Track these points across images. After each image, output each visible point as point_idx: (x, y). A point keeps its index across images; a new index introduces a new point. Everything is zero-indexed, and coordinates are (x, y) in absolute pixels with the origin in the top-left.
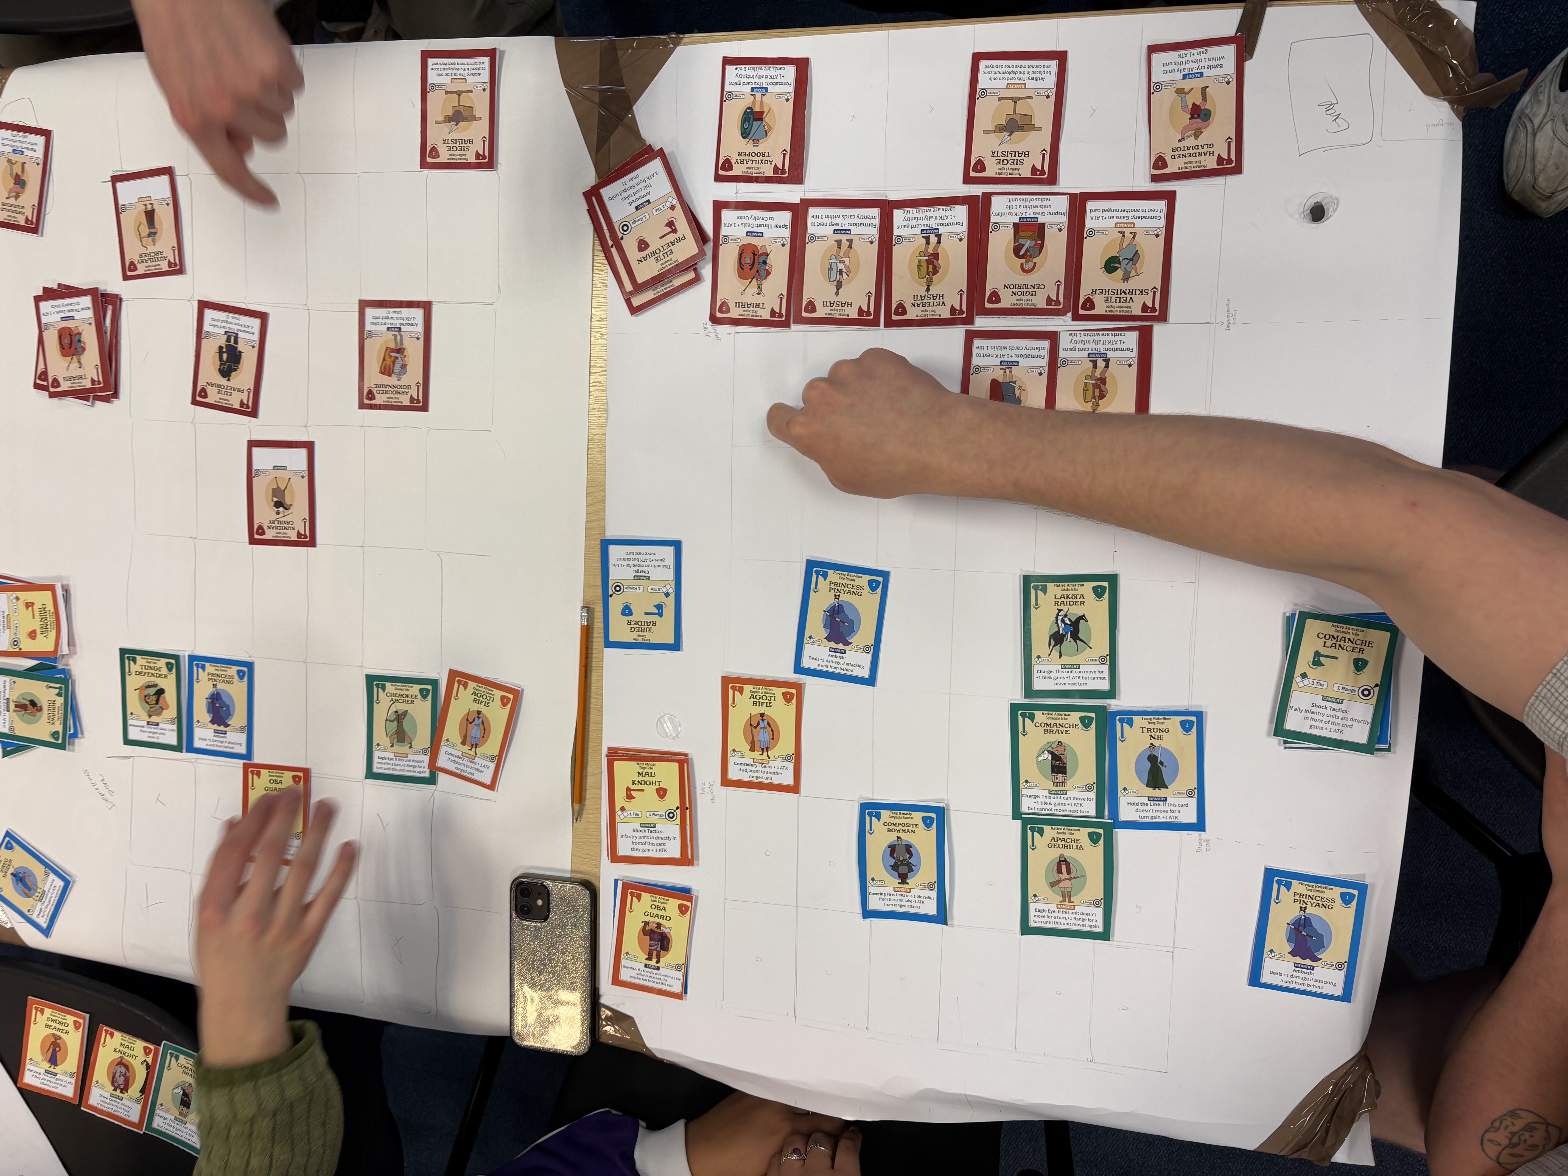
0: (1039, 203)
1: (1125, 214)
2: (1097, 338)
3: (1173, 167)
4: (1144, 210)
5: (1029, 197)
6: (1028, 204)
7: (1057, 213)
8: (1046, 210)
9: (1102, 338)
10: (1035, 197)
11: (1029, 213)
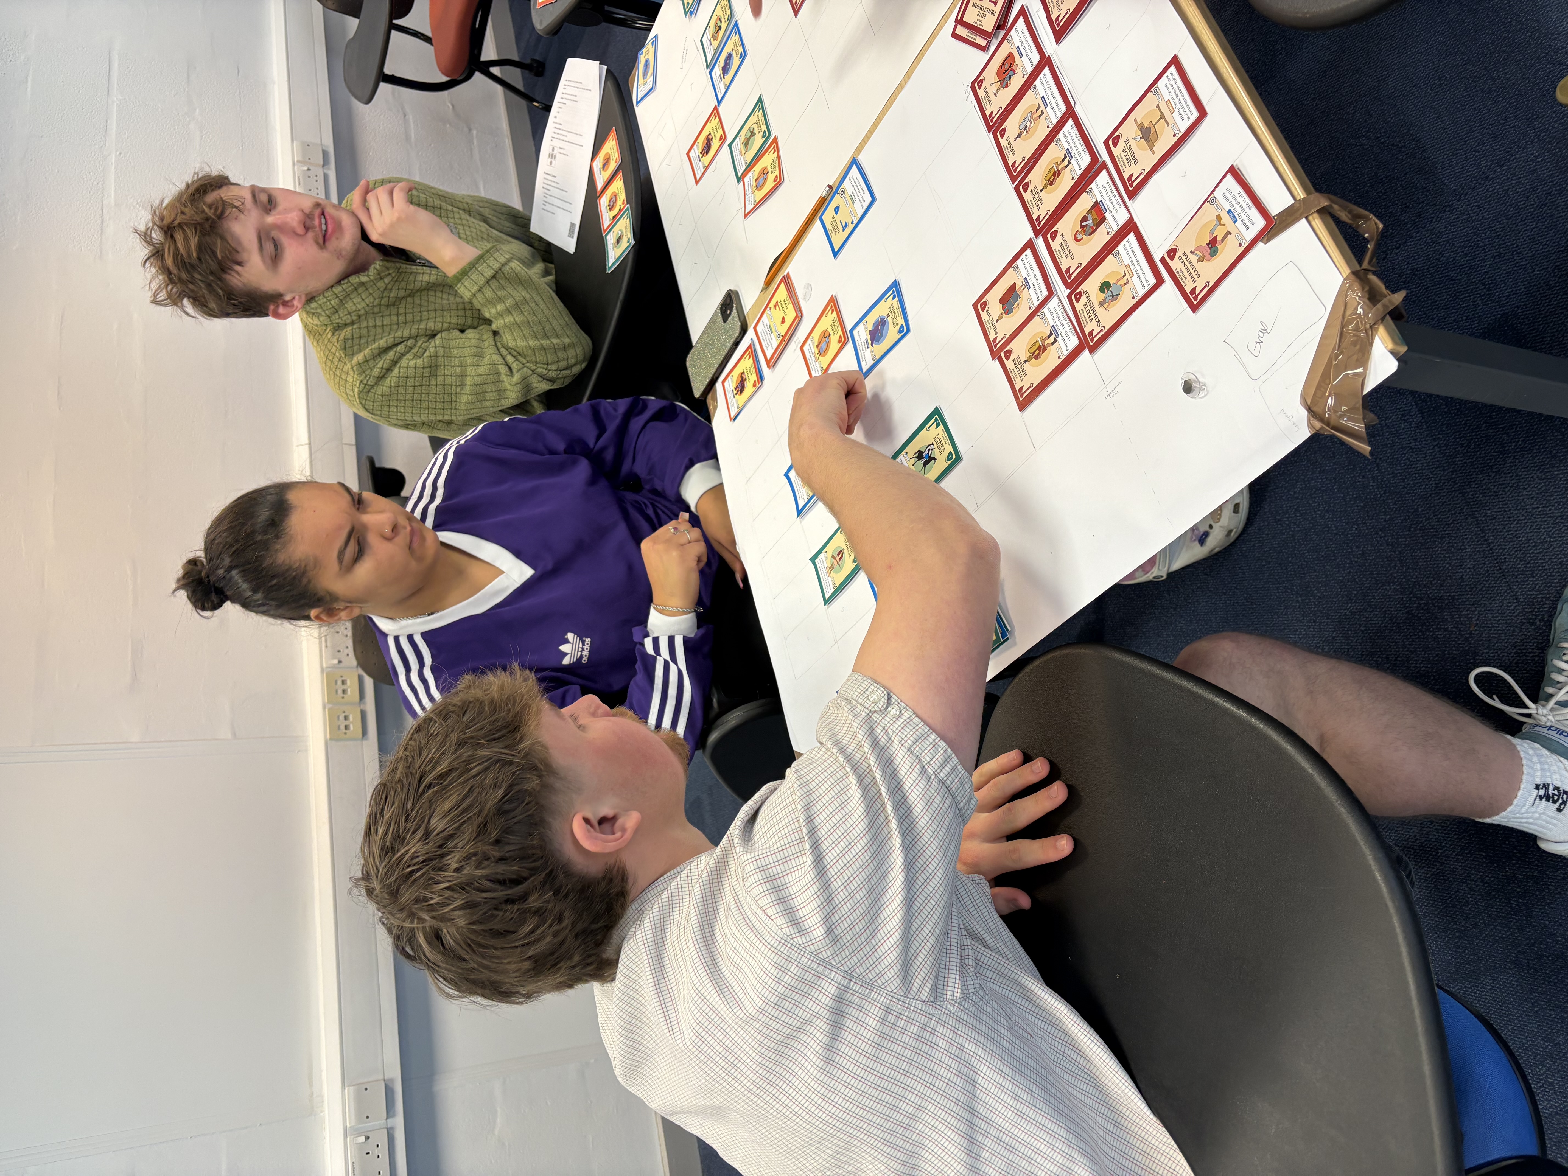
0: (1115, 202)
1: (1136, 263)
2: (1064, 322)
3: (1175, 265)
4: (1144, 274)
5: (1116, 193)
6: (1111, 195)
7: (1116, 221)
8: (1114, 212)
9: (1066, 326)
10: (1117, 196)
11: (1107, 203)
